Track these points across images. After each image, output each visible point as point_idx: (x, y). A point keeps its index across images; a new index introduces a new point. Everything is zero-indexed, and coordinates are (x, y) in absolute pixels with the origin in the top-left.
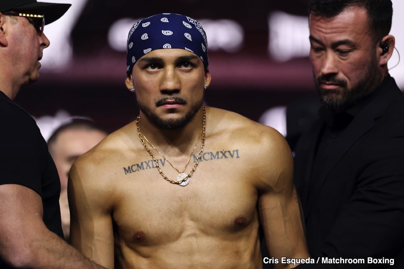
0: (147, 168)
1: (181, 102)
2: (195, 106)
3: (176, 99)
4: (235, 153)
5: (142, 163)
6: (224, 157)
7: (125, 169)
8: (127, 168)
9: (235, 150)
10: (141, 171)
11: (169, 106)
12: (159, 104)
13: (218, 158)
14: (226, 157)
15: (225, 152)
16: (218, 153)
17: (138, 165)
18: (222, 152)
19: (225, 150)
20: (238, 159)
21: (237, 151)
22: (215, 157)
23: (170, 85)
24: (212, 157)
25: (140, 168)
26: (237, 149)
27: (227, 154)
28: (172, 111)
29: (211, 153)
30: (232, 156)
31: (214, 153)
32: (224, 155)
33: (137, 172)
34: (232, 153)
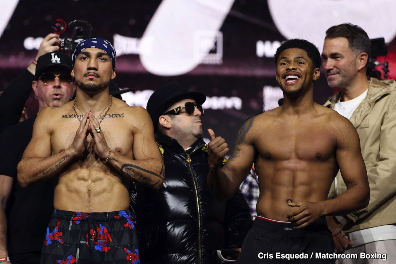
0: (74, 118)
1: (98, 76)
2: (105, 83)
3: (95, 73)
4: (122, 115)
5: (72, 115)
6: (116, 117)
7: (63, 116)
8: (64, 116)
10: (71, 118)
11: (90, 77)
12: (86, 75)
13: (113, 117)
14: (117, 117)
15: (117, 114)
16: (113, 115)
17: (70, 115)
18: (115, 114)
20: (123, 118)
23: (92, 65)
24: (110, 117)
26: (123, 113)
27: (118, 116)
28: (91, 79)
29: (109, 115)
30: (120, 116)
31: (111, 115)
32: (116, 116)
33: (68, 118)
34: (120, 115)
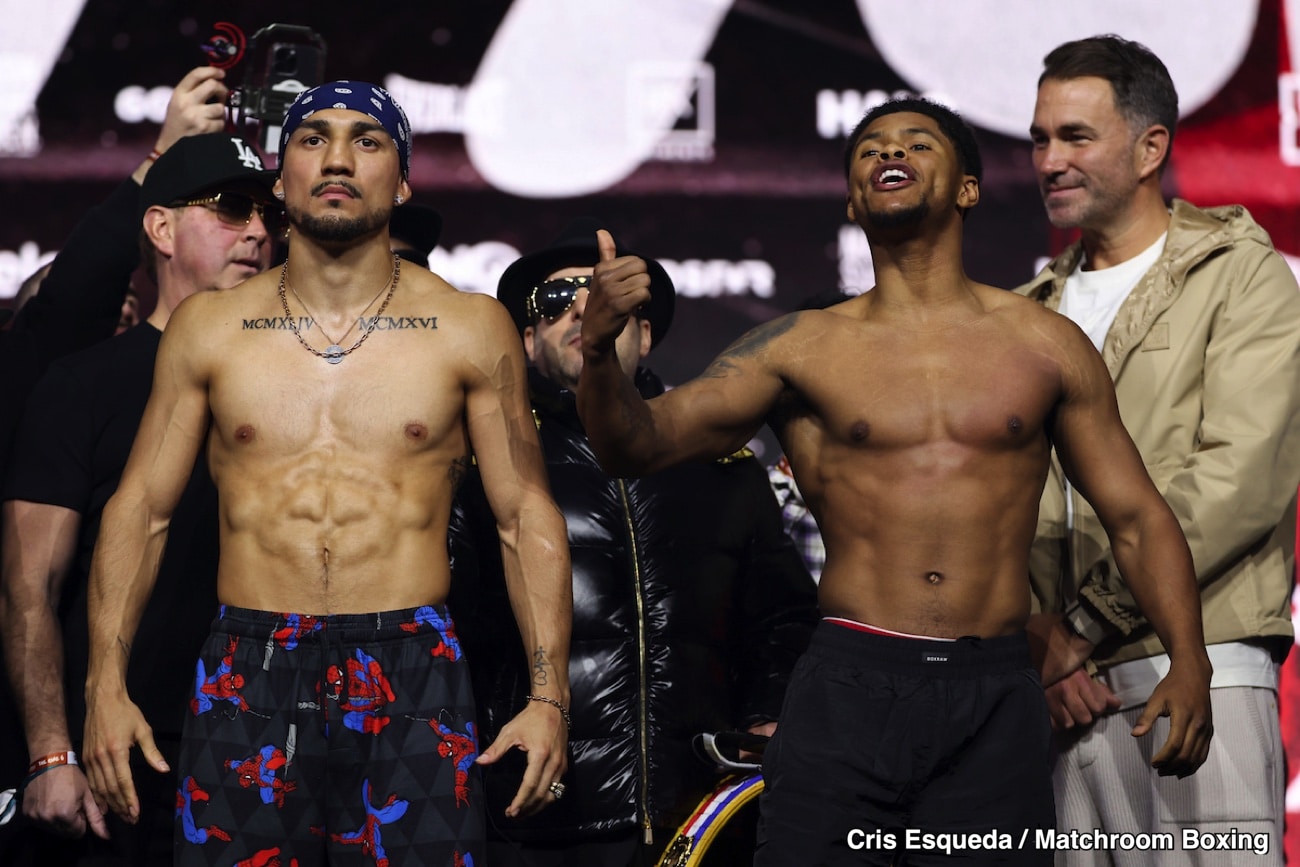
0: (279, 328)
1: (354, 193)
2: (376, 214)
3: (344, 185)
4: (431, 321)
5: (274, 320)
6: (411, 326)
7: (245, 321)
8: (249, 321)
9: (431, 317)
10: (269, 330)
11: (332, 197)
12: (317, 191)
13: (401, 327)
14: (414, 326)
15: (415, 319)
16: (401, 320)
17: (267, 321)
18: (408, 319)
19: (416, 316)
20: (434, 330)
21: (434, 319)
22: (395, 326)
23: (337, 161)
24: (392, 325)
25: (270, 326)
26: (434, 316)
27: (417, 323)
28: (335, 204)
29: (391, 319)
30: (425, 326)
31: (396, 320)
32: (412, 323)
33: (262, 329)
34: (425, 321)
